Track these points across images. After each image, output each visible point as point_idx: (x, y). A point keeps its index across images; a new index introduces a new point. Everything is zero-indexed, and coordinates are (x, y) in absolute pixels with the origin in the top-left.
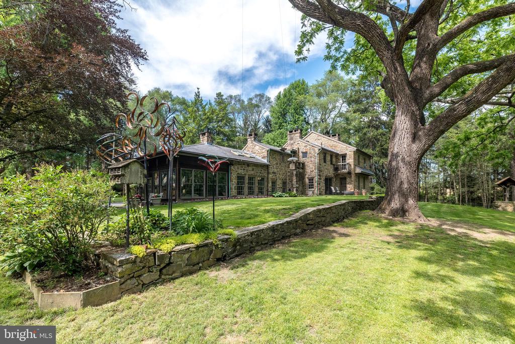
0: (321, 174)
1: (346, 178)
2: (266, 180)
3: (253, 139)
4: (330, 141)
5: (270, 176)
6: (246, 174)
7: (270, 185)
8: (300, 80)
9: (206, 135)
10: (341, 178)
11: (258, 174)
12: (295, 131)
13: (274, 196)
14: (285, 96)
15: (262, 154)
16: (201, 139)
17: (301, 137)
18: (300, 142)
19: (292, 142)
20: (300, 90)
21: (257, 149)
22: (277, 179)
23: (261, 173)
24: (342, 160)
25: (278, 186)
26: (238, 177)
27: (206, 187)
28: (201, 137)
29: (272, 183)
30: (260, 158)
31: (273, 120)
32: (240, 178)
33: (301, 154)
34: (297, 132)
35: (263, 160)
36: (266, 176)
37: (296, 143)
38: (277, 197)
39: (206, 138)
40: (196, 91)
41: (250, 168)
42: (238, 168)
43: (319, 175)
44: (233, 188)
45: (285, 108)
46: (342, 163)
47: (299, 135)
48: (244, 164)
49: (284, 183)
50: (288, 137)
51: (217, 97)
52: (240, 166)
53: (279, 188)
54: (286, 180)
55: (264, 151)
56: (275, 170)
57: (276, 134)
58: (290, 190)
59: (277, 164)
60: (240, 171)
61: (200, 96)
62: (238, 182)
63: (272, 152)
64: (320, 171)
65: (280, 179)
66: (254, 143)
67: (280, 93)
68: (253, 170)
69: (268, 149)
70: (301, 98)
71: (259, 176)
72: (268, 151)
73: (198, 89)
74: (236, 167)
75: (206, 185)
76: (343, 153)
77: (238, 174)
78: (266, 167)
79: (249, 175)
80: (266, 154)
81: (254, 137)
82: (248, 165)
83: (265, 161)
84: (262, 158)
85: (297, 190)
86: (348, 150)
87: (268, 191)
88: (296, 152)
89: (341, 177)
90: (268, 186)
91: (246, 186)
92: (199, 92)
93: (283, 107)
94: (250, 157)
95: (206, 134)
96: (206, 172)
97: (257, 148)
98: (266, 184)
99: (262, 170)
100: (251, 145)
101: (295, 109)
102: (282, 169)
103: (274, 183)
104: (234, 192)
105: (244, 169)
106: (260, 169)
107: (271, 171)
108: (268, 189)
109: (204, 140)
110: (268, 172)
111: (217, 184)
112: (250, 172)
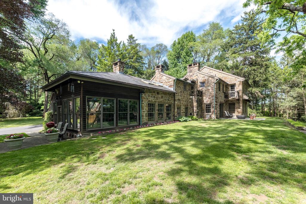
0: (217, 100)
1: (235, 103)
2: (172, 106)
3: (160, 70)
4: (220, 74)
5: (176, 102)
6: (156, 102)
7: (176, 110)
8: (189, 32)
9: (118, 65)
10: (230, 104)
11: (166, 101)
12: (194, 65)
13: (180, 121)
14: (179, 43)
15: (168, 84)
16: (114, 69)
17: (199, 70)
18: (198, 74)
19: (191, 74)
20: (190, 39)
21: (164, 79)
22: (181, 105)
23: (168, 100)
24: (231, 89)
25: (182, 111)
26: (149, 104)
27: (117, 116)
28: (114, 67)
29: (178, 109)
30: (167, 87)
31: (169, 62)
32: (151, 106)
33: (199, 84)
34: (195, 65)
35: (170, 88)
36: (173, 102)
37: (195, 75)
38: (183, 121)
39: (118, 67)
40: (112, 32)
41: (160, 96)
42: (149, 96)
43: (216, 102)
44: (144, 115)
45: (179, 52)
46: (230, 92)
47: (197, 68)
48: (154, 92)
49: (186, 108)
50: (188, 70)
51: (129, 38)
52: (150, 94)
53: (183, 113)
54: (188, 106)
55: (170, 80)
56: (180, 98)
57: (173, 71)
58: (191, 114)
59: (181, 92)
60: (151, 99)
61: (115, 36)
62: (149, 109)
63: (178, 81)
64: (217, 98)
65: (183, 105)
66: (161, 73)
67: (175, 41)
68: (162, 97)
69: (174, 78)
70: (191, 44)
71: (167, 103)
72: (174, 81)
73: (114, 30)
74: (147, 94)
75: (117, 114)
76: (232, 83)
77: (149, 101)
78: (173, 94)
79: (159, 102)
80: (172, 83)
81: (161, 69)
82: (158, 93)
83: (172, 89)
84: (169, 87)
85: (197, 115)
86: (237, 81)
87: (174, 116)
88: (195, 82)
89: (230, 102)
90: (174, 112)
91: (156, 112)
92: (114, 33)
93: (178, 52)
94: (159, 86)
95: (118, 63)
96: (117, 100)
97: (164, 77)
98: (173, 110)
99: (170, 97)
100: (159, 75)
101: (187, 53)
102: (185, 97)
103: (179, 108)
104: (145, 119)
105: (154, 97)
106: (168, 96)
107: (177, 98)
108: (174, 114)
109: (117, 69)
110: (174, 99)
111: (129, 112)
112: (160, 99)
